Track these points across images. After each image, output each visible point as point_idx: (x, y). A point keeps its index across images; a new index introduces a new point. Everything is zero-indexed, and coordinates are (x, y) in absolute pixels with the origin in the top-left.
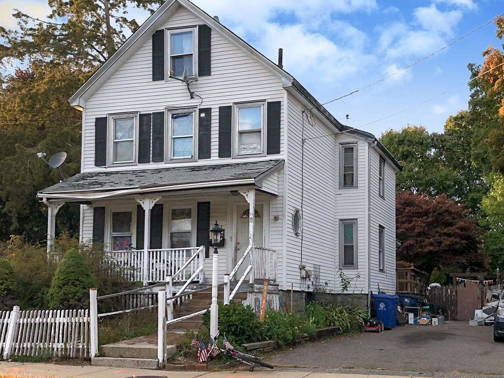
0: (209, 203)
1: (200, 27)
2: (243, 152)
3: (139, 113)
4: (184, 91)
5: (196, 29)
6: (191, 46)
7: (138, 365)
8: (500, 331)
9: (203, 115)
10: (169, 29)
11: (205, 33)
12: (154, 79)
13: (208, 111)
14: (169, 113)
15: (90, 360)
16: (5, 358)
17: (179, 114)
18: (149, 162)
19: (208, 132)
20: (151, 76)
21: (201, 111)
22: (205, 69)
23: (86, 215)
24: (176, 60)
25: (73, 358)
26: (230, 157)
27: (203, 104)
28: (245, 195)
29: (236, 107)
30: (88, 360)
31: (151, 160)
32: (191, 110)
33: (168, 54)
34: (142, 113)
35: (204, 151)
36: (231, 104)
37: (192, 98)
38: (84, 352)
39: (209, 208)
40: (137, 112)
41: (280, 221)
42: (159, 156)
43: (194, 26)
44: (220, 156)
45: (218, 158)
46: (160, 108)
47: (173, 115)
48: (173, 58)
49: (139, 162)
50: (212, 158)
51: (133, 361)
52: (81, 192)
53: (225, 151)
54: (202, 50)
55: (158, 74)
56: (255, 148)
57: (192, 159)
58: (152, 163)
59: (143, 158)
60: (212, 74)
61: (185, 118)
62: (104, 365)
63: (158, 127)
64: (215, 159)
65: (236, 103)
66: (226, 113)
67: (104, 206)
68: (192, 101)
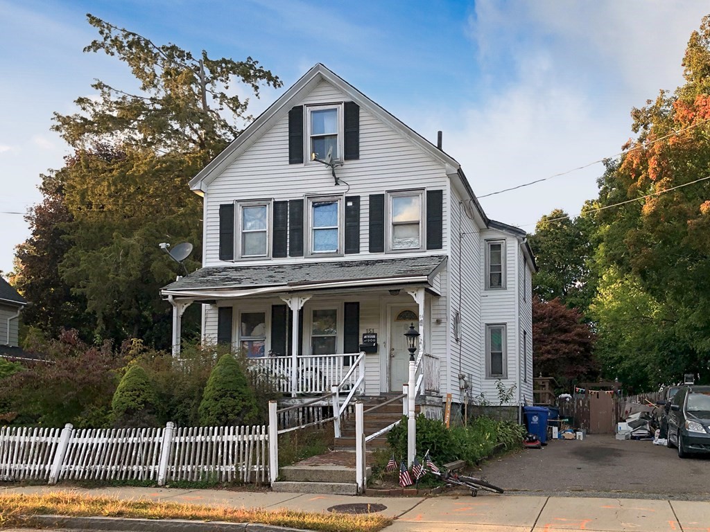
0: (358, 303)
1: (345, 103)
2: (397, 246)
3: (273, 200)
4: (327, 176)
5: (341, 108)
6: (335, 126)
7: (333, 491)
8: (690, 447)
9: (350, 204)
10: (308, 105)
11: (352, 112)
12: (291, 162)
13: (356, 200)
14: (309, 200)
15: (269, 484)
16: (160, 483)
17: (322, 203)
18: (286, 256)
19: (356, 224)
20: (288, 159)
21: (348, 199)
22: (352, 152)
23: (209, 316)
24: (316, 141)
25: (247, 483)
26: (383, 251)
27: (350, 191)
28: (413, 295)
29: (389, 196)
30: (266, 486)
31: (288, 253)
32: (336, 198)
33: (308, 133)
34: (276, 200)
35: (352, 244)
36: (384, 193)
37: (337, 184)
38: (261, 476)
39: (358, 308)
40: (270, 199)
41: (442, 325)
42: (298, 250)
43: (340, 103)
44: (371, 251)
45: (368, 253)
46: (298, 196)
47: (314, 203)
48: (313, 138)
49: (274, 256)
50: (361, 253)
51: (326, 486)
52: (216, 290)
53: (377, 243)
54: (347, 130)
55: (296, 156)
56: (412, 242)
57: (337, 254)
58: (289, 257)
59: (278, 251)
60: (361, 157)
61: (328, 207)
62: (290, 491)
63: (296, 216)
64: (365, 254)
65: (389, 191)
66: (377, 202)
67: (231, 306)
68: (337, 187)
